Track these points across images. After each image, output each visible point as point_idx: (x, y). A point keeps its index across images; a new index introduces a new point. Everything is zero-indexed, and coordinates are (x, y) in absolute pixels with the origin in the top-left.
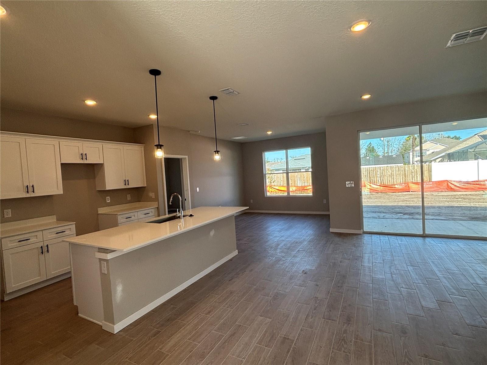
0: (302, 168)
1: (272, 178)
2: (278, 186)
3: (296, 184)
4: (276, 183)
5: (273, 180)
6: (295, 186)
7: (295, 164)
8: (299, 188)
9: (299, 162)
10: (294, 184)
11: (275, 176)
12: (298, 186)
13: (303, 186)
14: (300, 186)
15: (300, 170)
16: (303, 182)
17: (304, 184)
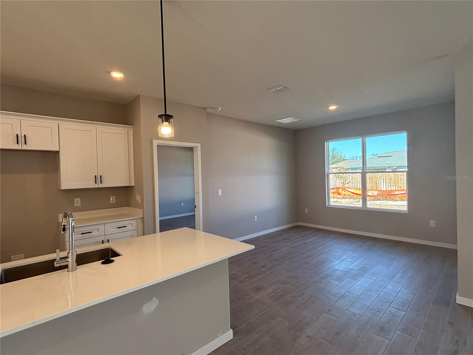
0: (388, 167)
1: (346, 178)
2: (353, 189)
3: (379, 187)
4: (350, 185)
5: (348, 181)
6: (376, 190)
7: (378, 163)
8: (382, 192)
9: (383, 160)
10: (376, 186)
11: (350, 177)
12: (381, 191)
13: (388, 191)
14: (385, 189)
15: (385, 169)
16: (389, 185)
17: (390, 188)
